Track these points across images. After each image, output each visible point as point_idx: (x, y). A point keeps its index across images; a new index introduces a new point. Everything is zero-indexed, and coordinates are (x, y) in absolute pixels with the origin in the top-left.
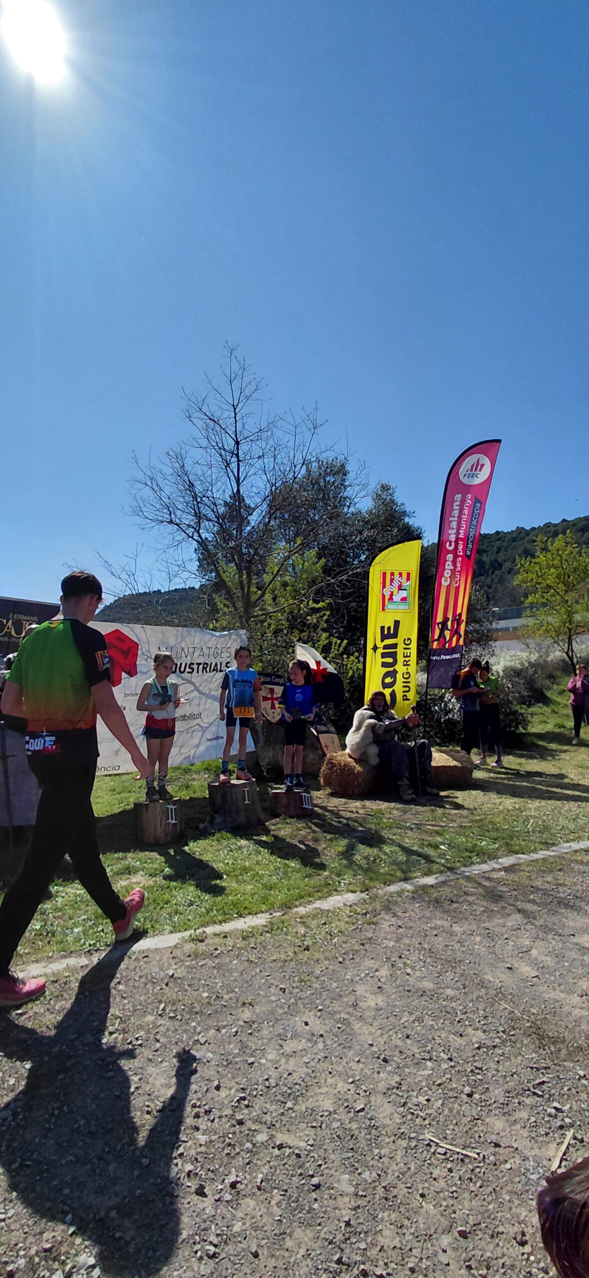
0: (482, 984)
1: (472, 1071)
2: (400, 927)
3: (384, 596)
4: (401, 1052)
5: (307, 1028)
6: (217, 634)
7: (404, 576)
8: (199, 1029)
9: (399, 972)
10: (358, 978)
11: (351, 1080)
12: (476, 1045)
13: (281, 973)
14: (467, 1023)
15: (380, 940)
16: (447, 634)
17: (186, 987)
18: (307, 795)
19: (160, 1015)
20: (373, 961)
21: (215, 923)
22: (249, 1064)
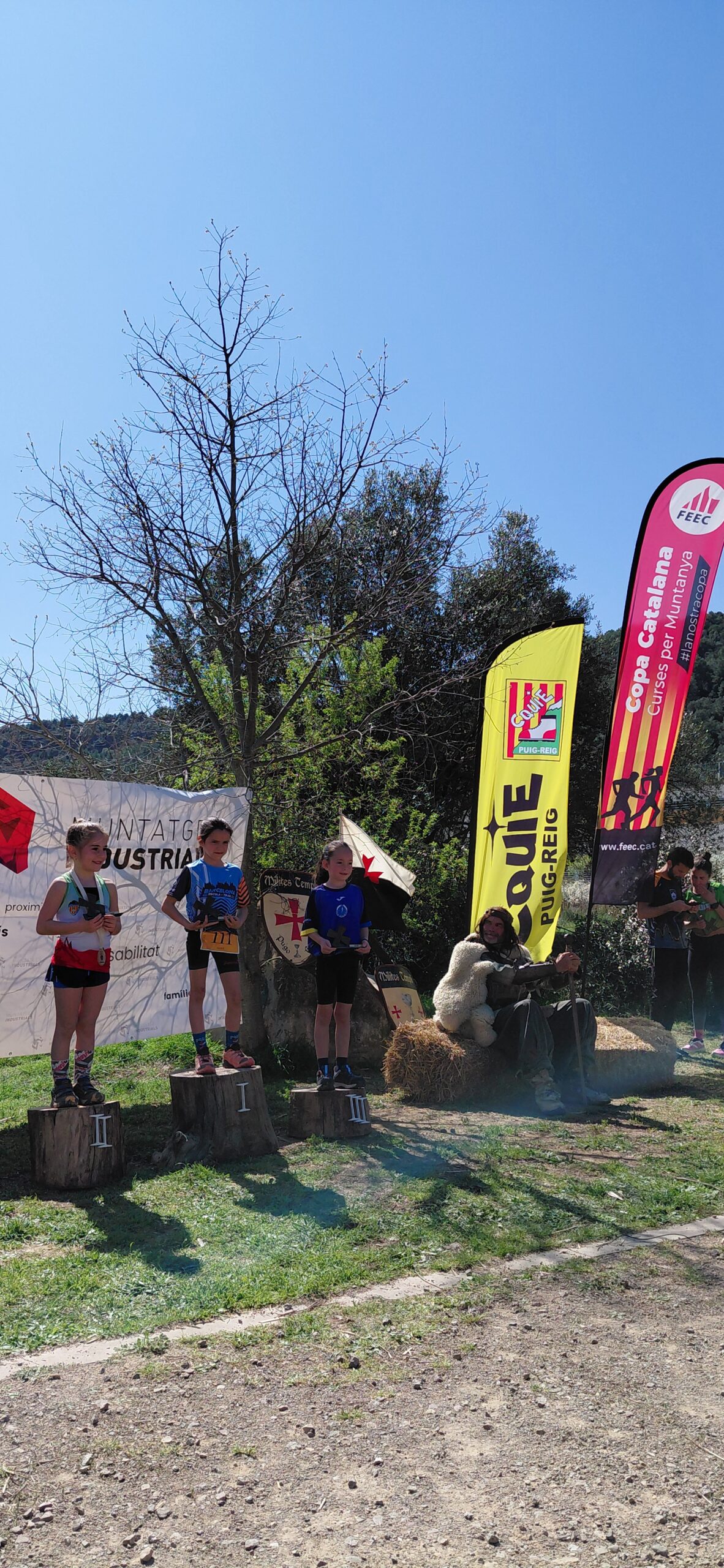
0: (675, 1421)
1: (649, 1557)
2: (528, 1328)
3: (512, 729)
4: (523, 1529)
5: (354, 1492)
6: (190, 795)
7: (551, 690)
8: (156, 1494)
9: (523, 1403)
10: (448, 1412)
12: (659, 1517)
13: (307, 1404)
14: (644, 1483)
15: (490, 1351)
16: (633, 803)
17: (132, 1427)
18: (357, 1098)
19: (85, 1472)
20: (475, 1385)
21: (184, 1322)
22: (248, 1549)
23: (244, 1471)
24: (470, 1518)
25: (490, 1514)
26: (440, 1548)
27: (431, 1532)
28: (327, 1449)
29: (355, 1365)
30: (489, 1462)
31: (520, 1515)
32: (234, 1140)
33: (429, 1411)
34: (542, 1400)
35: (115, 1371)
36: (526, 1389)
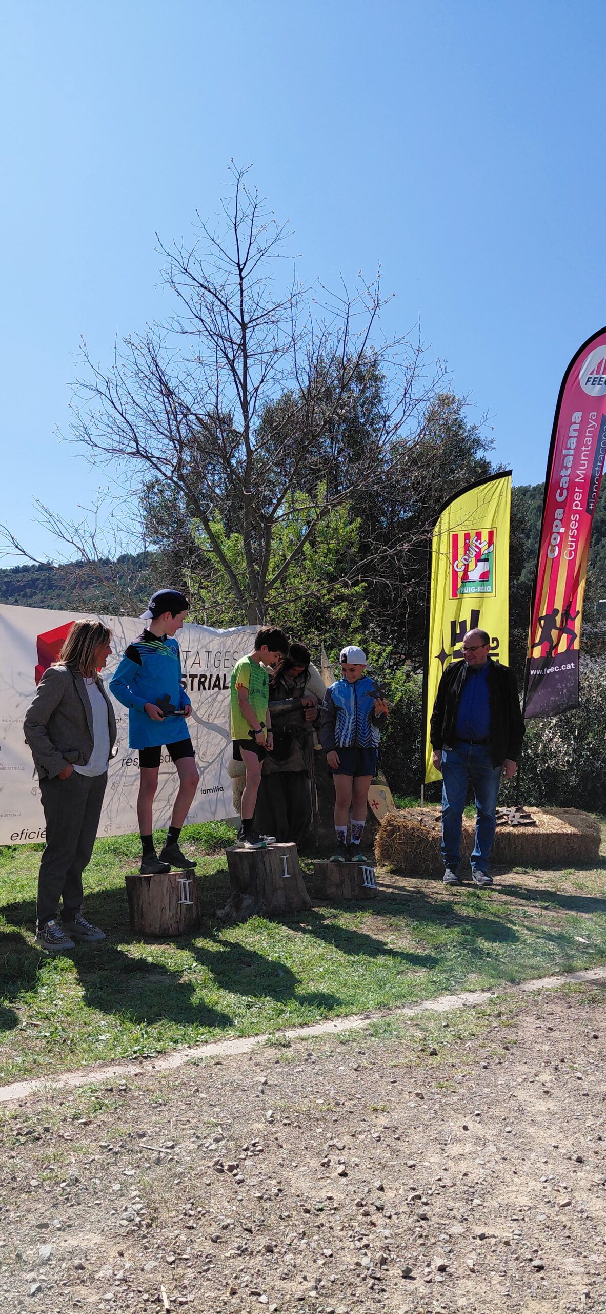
3: (455, 573)
4: (596, 1153)
5: (468, 1132)
6: (221, 631)
7: (486, 537)
9: (566, 1077)
16: (554, 633)
17: (290, 1094)
19: (271, 1122)
20: (526, 1066)
21: (294, 1026)
22: (410, 1167)
23: (383, 1120)
25: (569, 1145)
26: (543, 1165)
27: (533, 1155)
28: (437, 1106)
29: (434, 1053)
30: (556, 1114)
31: (591, 1145)
32: (279, 899)
33: (500, 1082)
34: (579, 1075)
35: (259, 1059)
36: (564, 1067)
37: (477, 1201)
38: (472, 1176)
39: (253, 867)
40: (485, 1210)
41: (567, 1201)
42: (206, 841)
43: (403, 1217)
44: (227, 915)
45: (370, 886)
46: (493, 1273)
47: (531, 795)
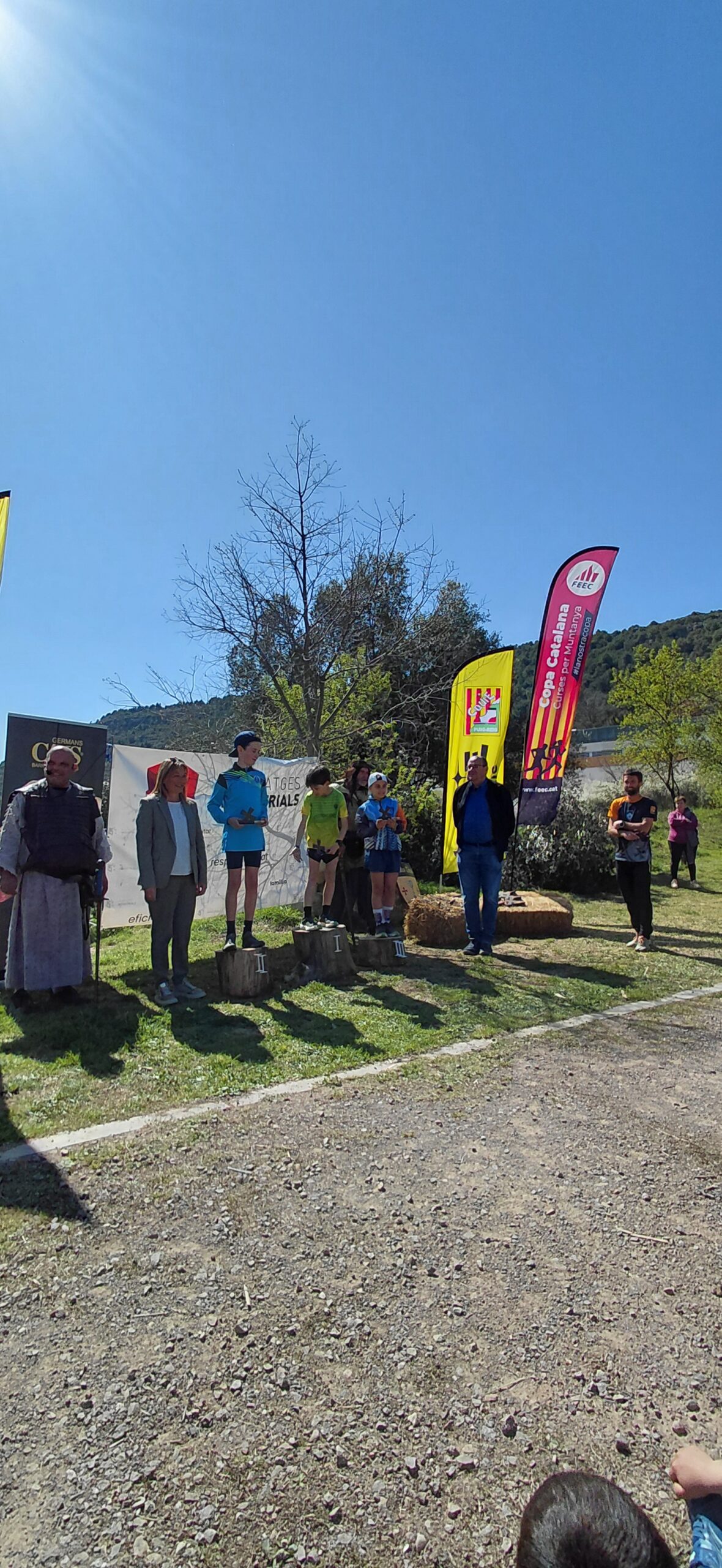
0: (634, 1115)
1: (645, 1182)
2: (538, 1068)
3: (469, 717)
4: (573, 1170)
5: (476, 1154)
6: (285, 762)
7: (493, 692)
8: (371, 1158)
9: (550, 1107)
10: (510, 1113)
11: (534, 1192)
12: (643, 1163)
13: (432, 1110)
14: (629, 1146)
15: (520, 1081)
17: (341, 1124)
18: (398, 942)
19: (327, 1147)
20: (519, 1099)
21: (344, 1069)
22: (433, 1183)
23: (412, 1145)
24: (543, 1165)
25: (553, 1163)
26: (533, 1180)
27: (525, 1172)
28: (453, 1133)
29: (450, 1089)
30: (542, 1137)
31: (569, 1163)
32: (332, 969)
33: (500, 1112)
34: (559, 1105)
35: (318, 1096)
36: (548, 1100)
37: (484, 1211)
38: (480, 1190)
39: (312, 945)
40: (490, 1218)
41: (552, 1210)
42: (276, 921)
43: (427, 1224)
44: (293, 980)
45: (400, 955)
46: (497, 1271)
47: (521, 880)
